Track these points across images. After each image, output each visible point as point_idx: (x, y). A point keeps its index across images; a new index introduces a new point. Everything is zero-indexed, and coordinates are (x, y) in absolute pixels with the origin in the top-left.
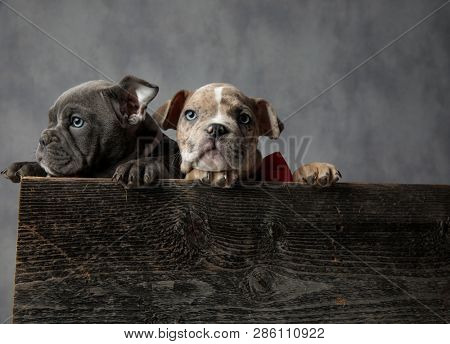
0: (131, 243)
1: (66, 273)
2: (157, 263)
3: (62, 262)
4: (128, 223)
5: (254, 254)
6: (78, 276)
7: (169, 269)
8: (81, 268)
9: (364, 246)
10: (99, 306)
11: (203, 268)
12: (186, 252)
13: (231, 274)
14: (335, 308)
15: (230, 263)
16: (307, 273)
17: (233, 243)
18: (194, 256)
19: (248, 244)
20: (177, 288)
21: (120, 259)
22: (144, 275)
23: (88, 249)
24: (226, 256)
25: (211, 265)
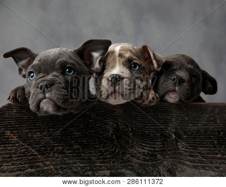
0: (80, 145)
1: (38, 166)
2: (98, 159)
3: (35, 159)
4: (78, 131)
5: (162, 152)
6: (46, 168)
7: (107, 163)
8: (48, 163)
11: (129, 161)
12: (117, 151)
13: (148, 166)
15: (147, 158)
16: (199, 164)
17: (148, 144)
18: (122, 153)
19: (158, 145)
21: (73, 156)
22: (90, 166)
23: (52, 149)
24: (144, 153)
25: (134, 159)
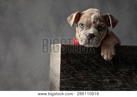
0: (95, 66)
1: (76, 76)
2: (104, 73)
3: (74, 72)
4: (95, 60)
5: (135, 71)
6: (79, 77)
7: (108, 75)
8: (80, 75)
10: (86, 87)
11: (119, 75)
12: (113, 70)
15: (128, 74)
17: (129, 67)
18: (116, 71)
20: (110, 82)
21: (92, 72)
22: (100, 77)
23: (82, 68)
24: (126, 71)
25: (121, 74)
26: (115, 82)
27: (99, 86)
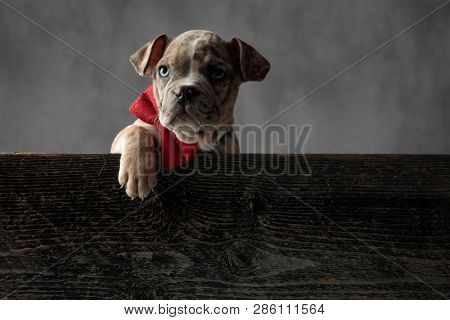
0: (111, 215)
1: (53, 242)
2: (136, 235)
3: (49, 231)
4: (109, 195)
5: (232, 228)
6: (63, 245)
7: (148, 241)
8: (67, 238)
9: (357, 223)
10: (82, 273)
11: (182, 240)
12: (164, 225)
13: (209, 247)
14: (323, 287)
15: (208, 236)
16: (290, 249)
18: (172, 228)
19: (227, 218)
20: (155, 259)
22: (125, 245)
23: (72, 220)
24: (204, 229)
25: (188, 238)
26: (172, 259)
27: (121, 271)
